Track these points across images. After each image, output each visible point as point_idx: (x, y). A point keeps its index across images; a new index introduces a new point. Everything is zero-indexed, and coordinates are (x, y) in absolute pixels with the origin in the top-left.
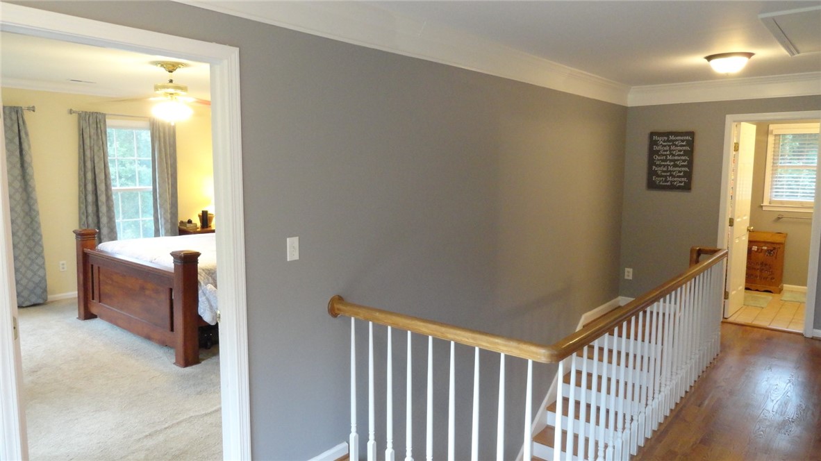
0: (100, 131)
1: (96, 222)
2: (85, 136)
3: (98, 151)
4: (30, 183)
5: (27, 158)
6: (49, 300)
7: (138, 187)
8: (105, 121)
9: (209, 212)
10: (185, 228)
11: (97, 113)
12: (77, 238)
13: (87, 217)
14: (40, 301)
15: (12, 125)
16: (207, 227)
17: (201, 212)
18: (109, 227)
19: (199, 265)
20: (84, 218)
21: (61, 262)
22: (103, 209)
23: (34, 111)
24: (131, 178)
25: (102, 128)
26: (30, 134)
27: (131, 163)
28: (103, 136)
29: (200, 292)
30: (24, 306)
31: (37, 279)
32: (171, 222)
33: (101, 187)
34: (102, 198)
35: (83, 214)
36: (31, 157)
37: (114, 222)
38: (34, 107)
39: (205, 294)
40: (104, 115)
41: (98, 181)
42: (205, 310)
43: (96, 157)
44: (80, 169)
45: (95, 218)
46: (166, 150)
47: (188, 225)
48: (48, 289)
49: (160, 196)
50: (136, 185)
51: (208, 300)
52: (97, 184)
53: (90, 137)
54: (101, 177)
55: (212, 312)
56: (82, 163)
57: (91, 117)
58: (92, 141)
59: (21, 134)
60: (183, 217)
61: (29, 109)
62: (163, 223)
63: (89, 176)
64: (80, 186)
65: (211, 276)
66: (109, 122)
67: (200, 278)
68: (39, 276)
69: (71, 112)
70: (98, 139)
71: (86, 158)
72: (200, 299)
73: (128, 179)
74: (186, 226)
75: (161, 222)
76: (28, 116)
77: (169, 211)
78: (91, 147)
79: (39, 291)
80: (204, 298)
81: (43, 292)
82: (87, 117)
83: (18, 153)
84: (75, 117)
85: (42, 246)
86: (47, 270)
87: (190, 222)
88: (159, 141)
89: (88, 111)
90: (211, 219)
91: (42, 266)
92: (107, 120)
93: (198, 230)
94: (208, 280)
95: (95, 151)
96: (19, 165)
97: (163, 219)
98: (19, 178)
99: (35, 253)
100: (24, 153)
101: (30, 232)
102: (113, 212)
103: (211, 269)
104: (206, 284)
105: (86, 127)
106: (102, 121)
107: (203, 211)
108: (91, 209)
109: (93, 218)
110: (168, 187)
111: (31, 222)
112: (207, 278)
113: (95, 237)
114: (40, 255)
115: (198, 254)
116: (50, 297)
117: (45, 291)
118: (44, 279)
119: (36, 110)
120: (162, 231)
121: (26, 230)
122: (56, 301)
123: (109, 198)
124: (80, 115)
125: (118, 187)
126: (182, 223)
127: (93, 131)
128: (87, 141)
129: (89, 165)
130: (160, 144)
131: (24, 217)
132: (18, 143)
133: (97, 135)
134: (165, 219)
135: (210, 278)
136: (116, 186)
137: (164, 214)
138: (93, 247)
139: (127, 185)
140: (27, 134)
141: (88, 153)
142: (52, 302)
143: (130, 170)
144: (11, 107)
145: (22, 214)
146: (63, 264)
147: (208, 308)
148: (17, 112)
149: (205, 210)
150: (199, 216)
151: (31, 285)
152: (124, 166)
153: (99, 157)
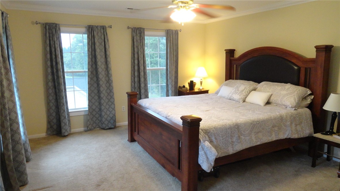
0: (141, 38)
1: (139, 86)
2: (135, 40)
3: (141, 48)
4: (109, 66)
5: (108, 53)
6: (117, 126)
7: (159, 68)
8: (144, 32)
9: (194, 82)
10: (181, 90)
11: (140, 28)
12: (128, 97)
13: (134, 84)
14: (113, 127)
15: (101, 36)
16: (193, 90)
17: (190, 81)
18: (145, 89)
19: (200, 127)
20: (133, 84)
21: (123, 107)
22: (142, 79)
23: (111, 28)
24: (156, 63)
25: (143, 36)
26: (109, 40)
27: (156, 57)
28: (143, 40)
29: (200, 147)
30: (106, 128)
31: (111, 115)
32: (175, 87)
33: (142, 68)
34: (142, 74)
35: (133, 82)
36: (109, 52)
37: (147, 86)
38: (111, 26)
39: (203, 149)
40: (144, 29)
41: (140, 65)
42: (203, 161)
43: (139, 52)
44: (132, 58)
45: (138, 84)
46: (173, 47)
47: (183, 89)
48: (116, 121)
49: (169, 73)
50: (158, 67)
51: (205, 153)
52: (140, 66)
53: (137, 41)
54: (141, 62)
55: (208, 163)
56: (133, 55)
57: (138, 30)
58: (138, 43)
59: (105, 40)
60: (180, 84)
61: (109, 27)
62: (171, 87)
63: (136, 62)
64: (132, 67)
65: (207, 135)
66: (146, 33)
67: (201, 137)
68: (112, 114)
69: (128, 28)
70: (141, 42)
71: (135, 53)
72: (200, 153)
73: (154, 64)
74: (182, 89)
75: (170, 86)
76: (109, 31)
77: (174, 81)
78: (137, 47)
79: (112, 121)
80: (203, 152)
81: (114, 122)
82: (136, 30)
83: (104, 50)
84: (130, 30)
85: (114, 99)
86: (116, 111)
87: (184, 87)
88: (170, 42)
89: (136, 27)
90: (195, 85)
91: (114, 109)
92: (145, 32)
93: (188, 91)
94: (206, 137)
95: (139, 48)
96: (104, 57)
97: (170, 85)
98: (104, 63)
99: (111, 102)
100: (106, 50)
101: (108, 91)
102: (147, 81)
103: (207, 130)
104: (204, 141)
105: (135, 36)
106: (143, 32)
107: (191, 81)
108: (136, 79)
109: (137, 84)
110: (173, 67)
111: (109, 86)
112: (205, 136)
113: (137, 97)
114: (113, 103)
115: (200, 120)
116: (118, 124)
117: (115, 121)
118: (114, 115)
119: (112, 27)
120: (170, 92)
121: (107, 90)
122: (120, 126)
123: (145, 73)
124: (132, 29)
125: (150, 68)
126: (180, 87)
127: (138, 38)
128: (135, 43)
129: (136, 56)
130: (170, 44)
131: (106, 84)
132: (104, 45)
133: (140, 40)
134: (171, 85)
135: (207, 136)
136: (149, 68)
137: (171, 82)
138: (136, 102)
139: (154, 66)
140: (108, 40)
141: (136, 50)
142: (118, 127)
143: (156, 60)
144: (101, 26)
145: (105, 82)
146: (123, 108)
147: (205, 160)
148: (103, 29)
149: (192, 80)
150: (189, 83)
151: (109, 118)
152: (153, 58)
153: (141, 52)
